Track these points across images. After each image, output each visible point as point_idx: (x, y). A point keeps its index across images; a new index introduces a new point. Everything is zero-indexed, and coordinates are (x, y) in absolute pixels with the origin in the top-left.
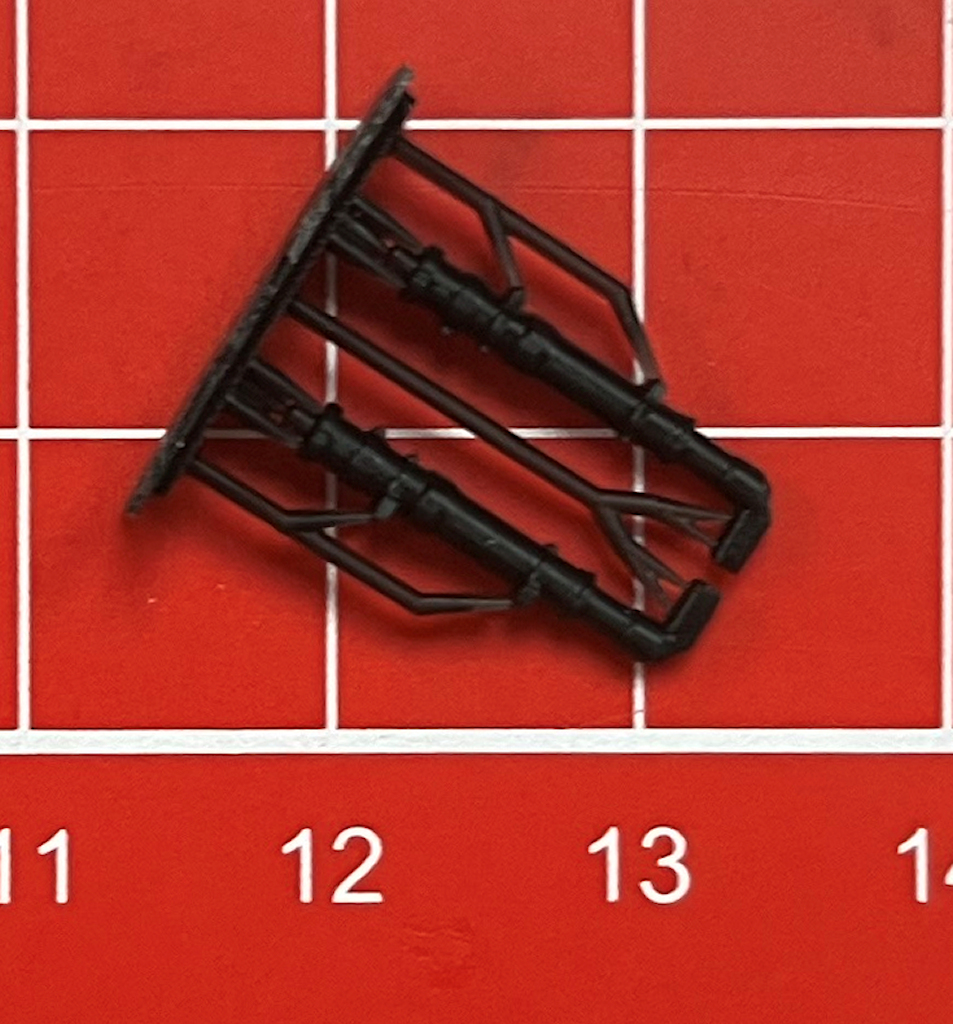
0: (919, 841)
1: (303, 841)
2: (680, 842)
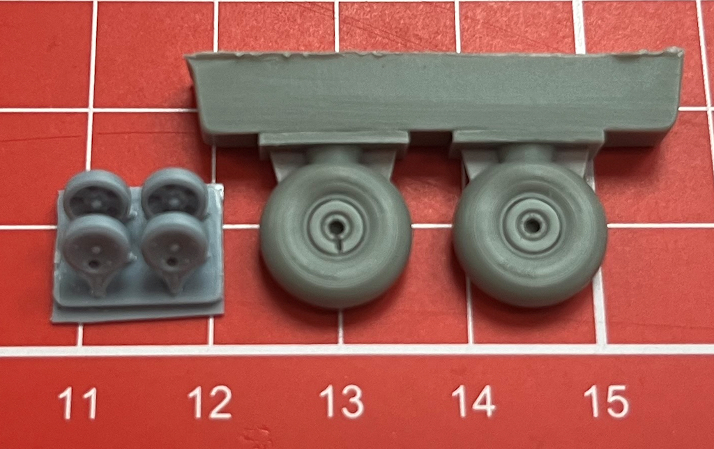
0: (461, 391)
1: (197, 392)
2: (359, 392)
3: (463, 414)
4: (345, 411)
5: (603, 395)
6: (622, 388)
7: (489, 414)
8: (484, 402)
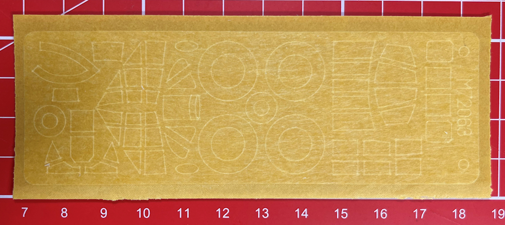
0: (298, 210)
1: (219, 210)
2: (267, 210)
3: (298, 217)
4: (263, 216)
5: (340, 212)
6: (346, 209)
7: (306, 217)
8: (305, 214)
